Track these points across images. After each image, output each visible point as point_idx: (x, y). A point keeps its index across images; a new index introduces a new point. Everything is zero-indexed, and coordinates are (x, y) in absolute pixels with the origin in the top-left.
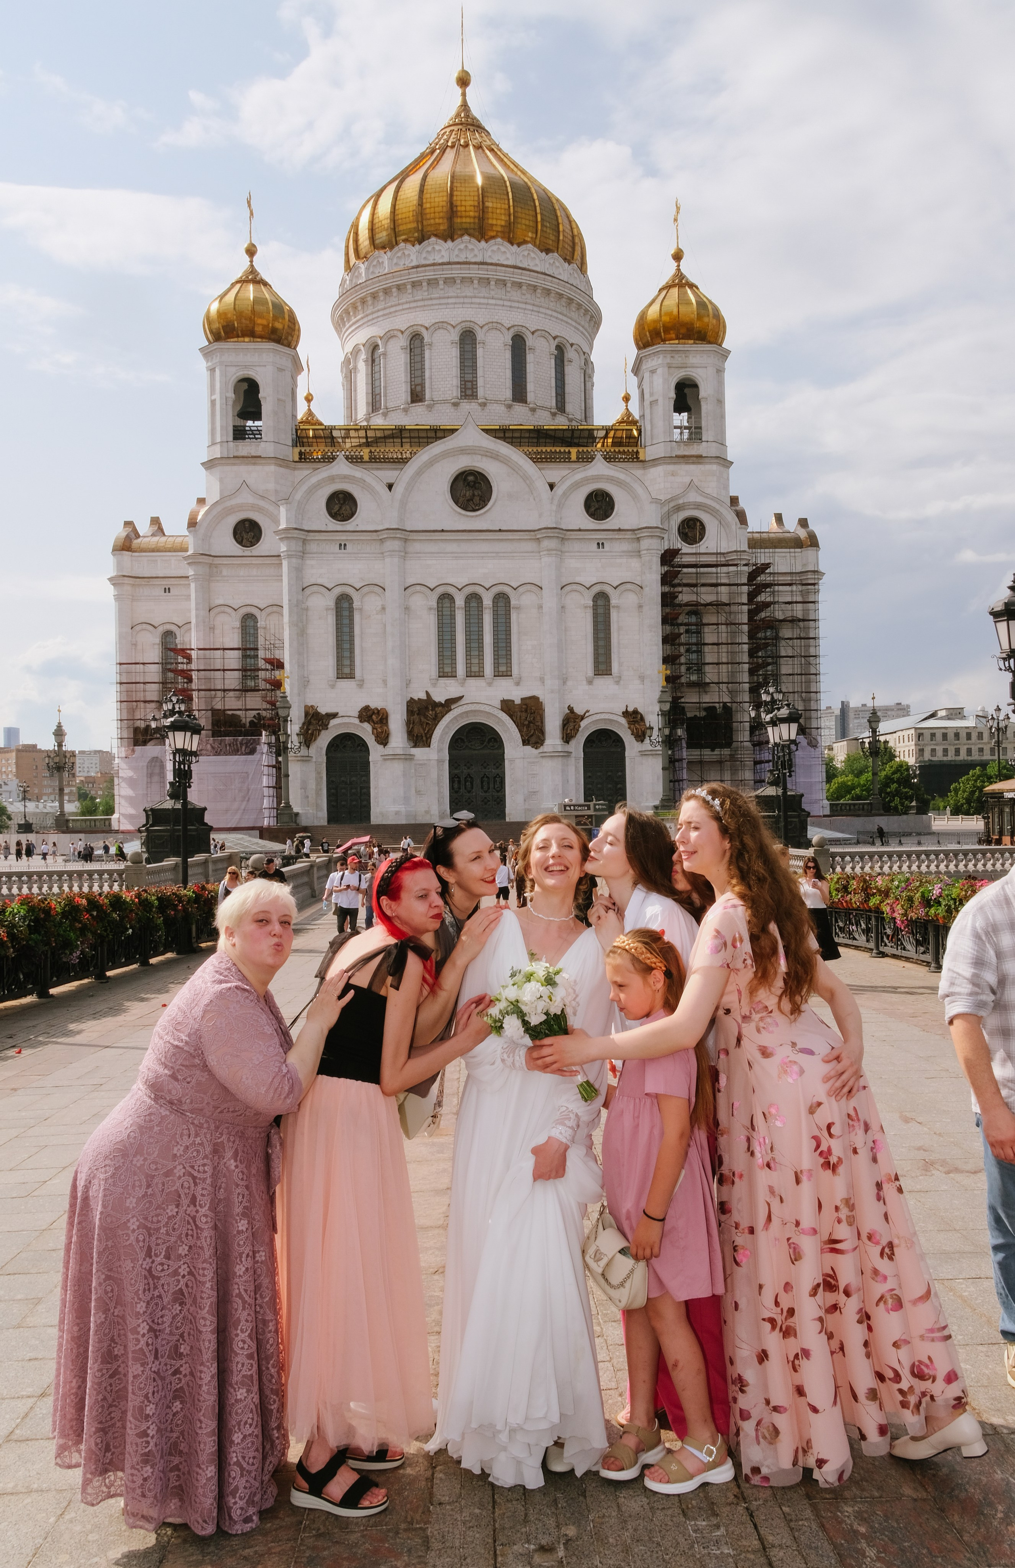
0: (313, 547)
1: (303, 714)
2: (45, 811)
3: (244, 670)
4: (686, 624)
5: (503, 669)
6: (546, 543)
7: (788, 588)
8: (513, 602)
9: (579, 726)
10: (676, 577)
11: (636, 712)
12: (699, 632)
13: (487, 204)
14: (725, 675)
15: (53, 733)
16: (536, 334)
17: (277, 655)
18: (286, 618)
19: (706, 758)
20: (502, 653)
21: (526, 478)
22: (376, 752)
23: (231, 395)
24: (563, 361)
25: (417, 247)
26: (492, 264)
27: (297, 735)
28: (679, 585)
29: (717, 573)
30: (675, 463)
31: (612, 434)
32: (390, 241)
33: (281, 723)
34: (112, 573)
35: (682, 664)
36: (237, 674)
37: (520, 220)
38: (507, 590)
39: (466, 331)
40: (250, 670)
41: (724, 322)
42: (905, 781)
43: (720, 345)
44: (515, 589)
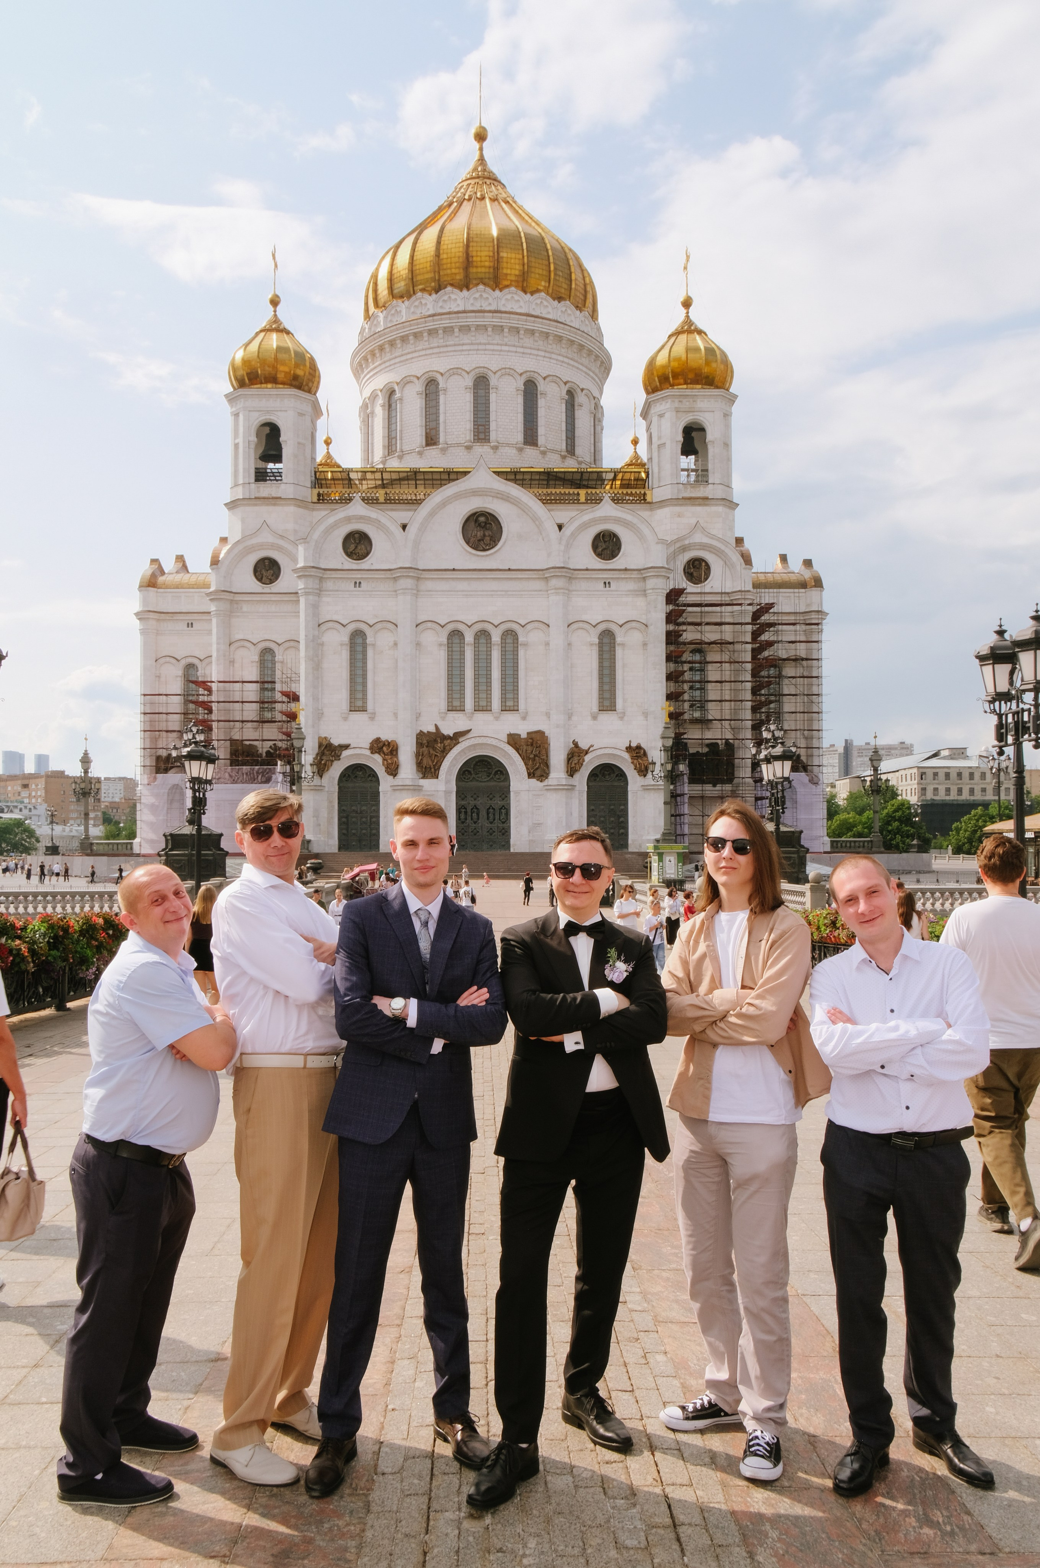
0: (329, 585)
1: (317, 745)
2: (72, 834)
3: (262, 702)
4: (689, 662)
5: (510, 705)
6: (554, 582)
7: (791, 627)
8: (521, 639)
9: (584, 761)
10: (681, 616)
11: (639, 747)
12: (702, 670)
13: (502, 254)
14: (728, 712)
15: (81, 761)
16: (547, 379)
17: (293, 688)
18: (302, 653)
19: (708, 794)
20: (510, 688)
21: (535, 519)
22: (386, 782)
23: (254, 438)
24: (573, 406)
25: (434, 296)
26: (506, 312)
27: (311, 765)
28: (684, 624)
29: (721, 612)
30: (681, 505)
31: (620, 476)
32: (408, 291)
33: (296, 753)
34: (137, 608)
35: (685, 701)
36: (255, 706)
37: (533, 270)
38: (515, 627)
39: (479, 377)
40: (267, 702)
41: (732, 367)
42: (907, 820)
43: (728, 390)
44: (523, 627)
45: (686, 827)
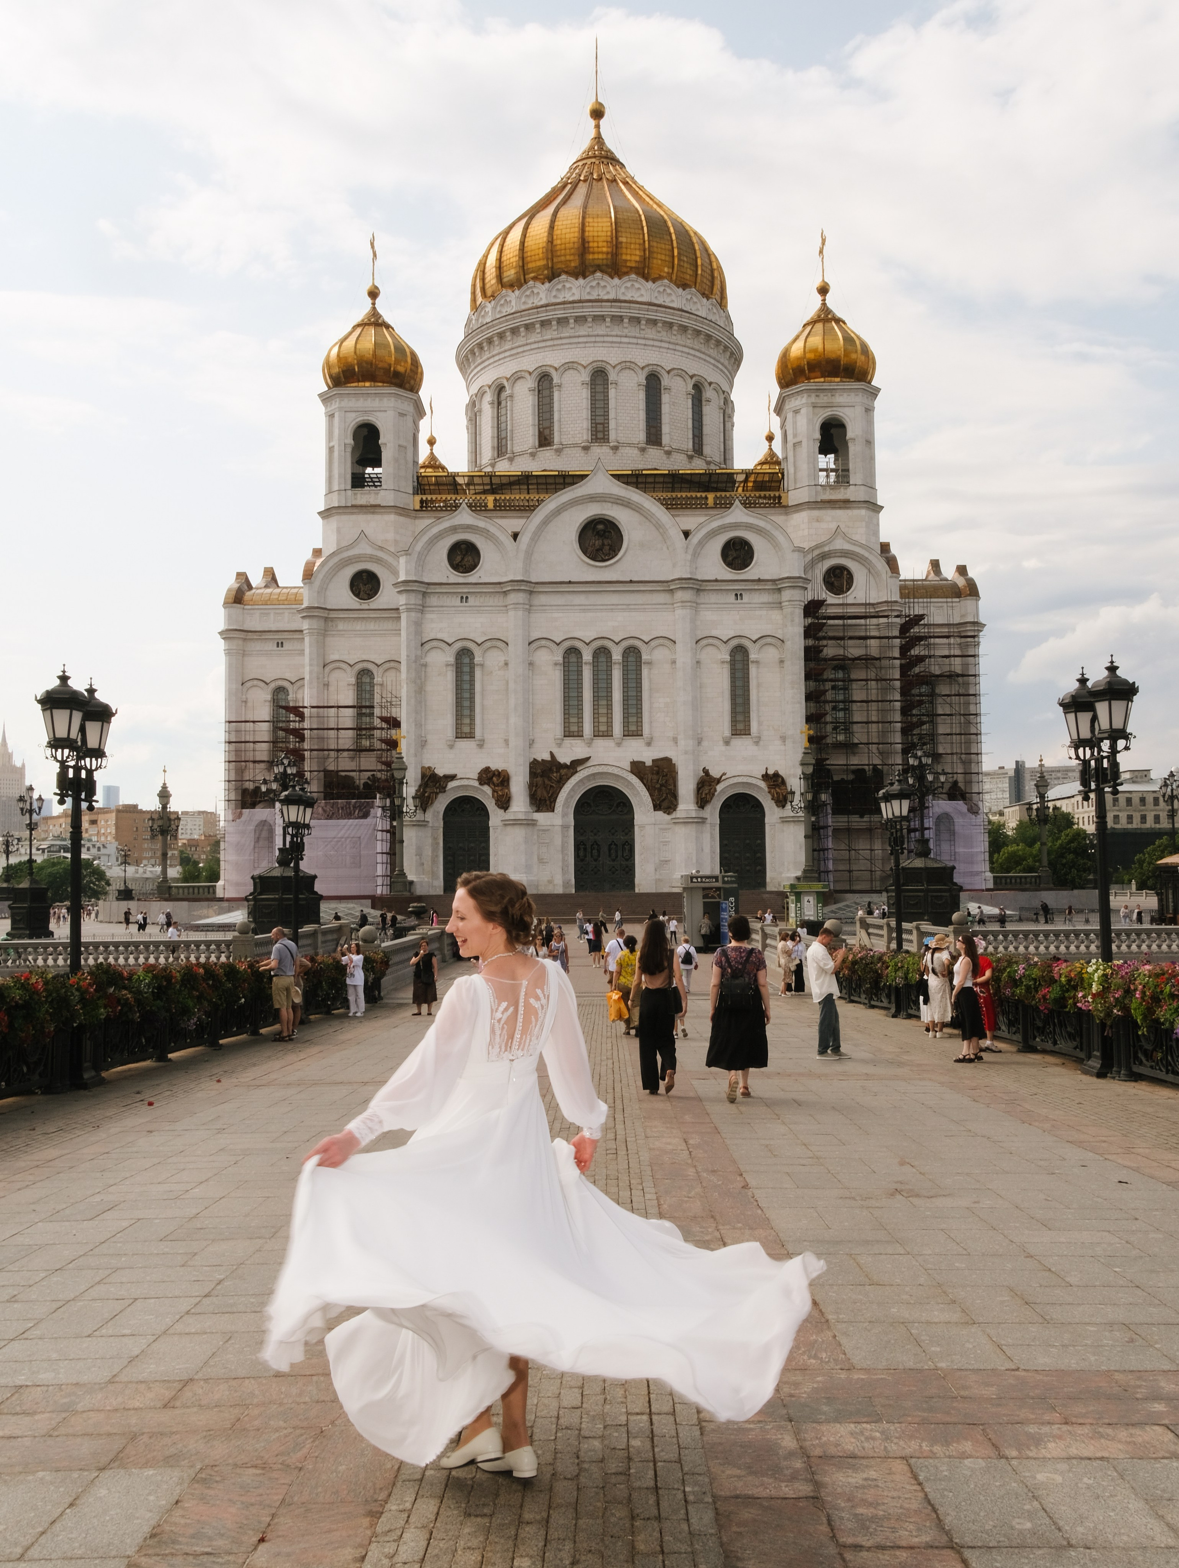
0: (433, 600)
1: (420, 776)
2: (145, 876)
3: (358, 729)
4: (831, 680)
5: (633, 729)
6: (680, 595)
7: (945, 641)
8: (645, 657)
9: (715, 790)
10: (820, 630)
11: (776, 775)
12: (845, 689)
13: (620, 239)
14: (876, 735)
15: (158, 794)
16: (672, 373)
17: (394, 712)
18: (404, 675)
19: (855, 825)
20: (633, 710)
21: (658, 526)
22: (496, 817)
23: (350, 441)
24: (700, 401)
25: (547, 285)
26: (625, 301)
27: (413, 798)
28: (824, 638)
29: (866, 625)
30: (821, 508)
31: (752, 478)
32: (518, 280)
33: (397, 786)
34: (222, 626)
35: (827, 723)
36: (352, 733)
37: (655, 255)
38: (638, 643)
39: (598, 371)
40: (366, 729)
41: (874, 358)
42: (1082, 851)
43: (870, 383)
44: (647, 643)
45: (831, 862)
